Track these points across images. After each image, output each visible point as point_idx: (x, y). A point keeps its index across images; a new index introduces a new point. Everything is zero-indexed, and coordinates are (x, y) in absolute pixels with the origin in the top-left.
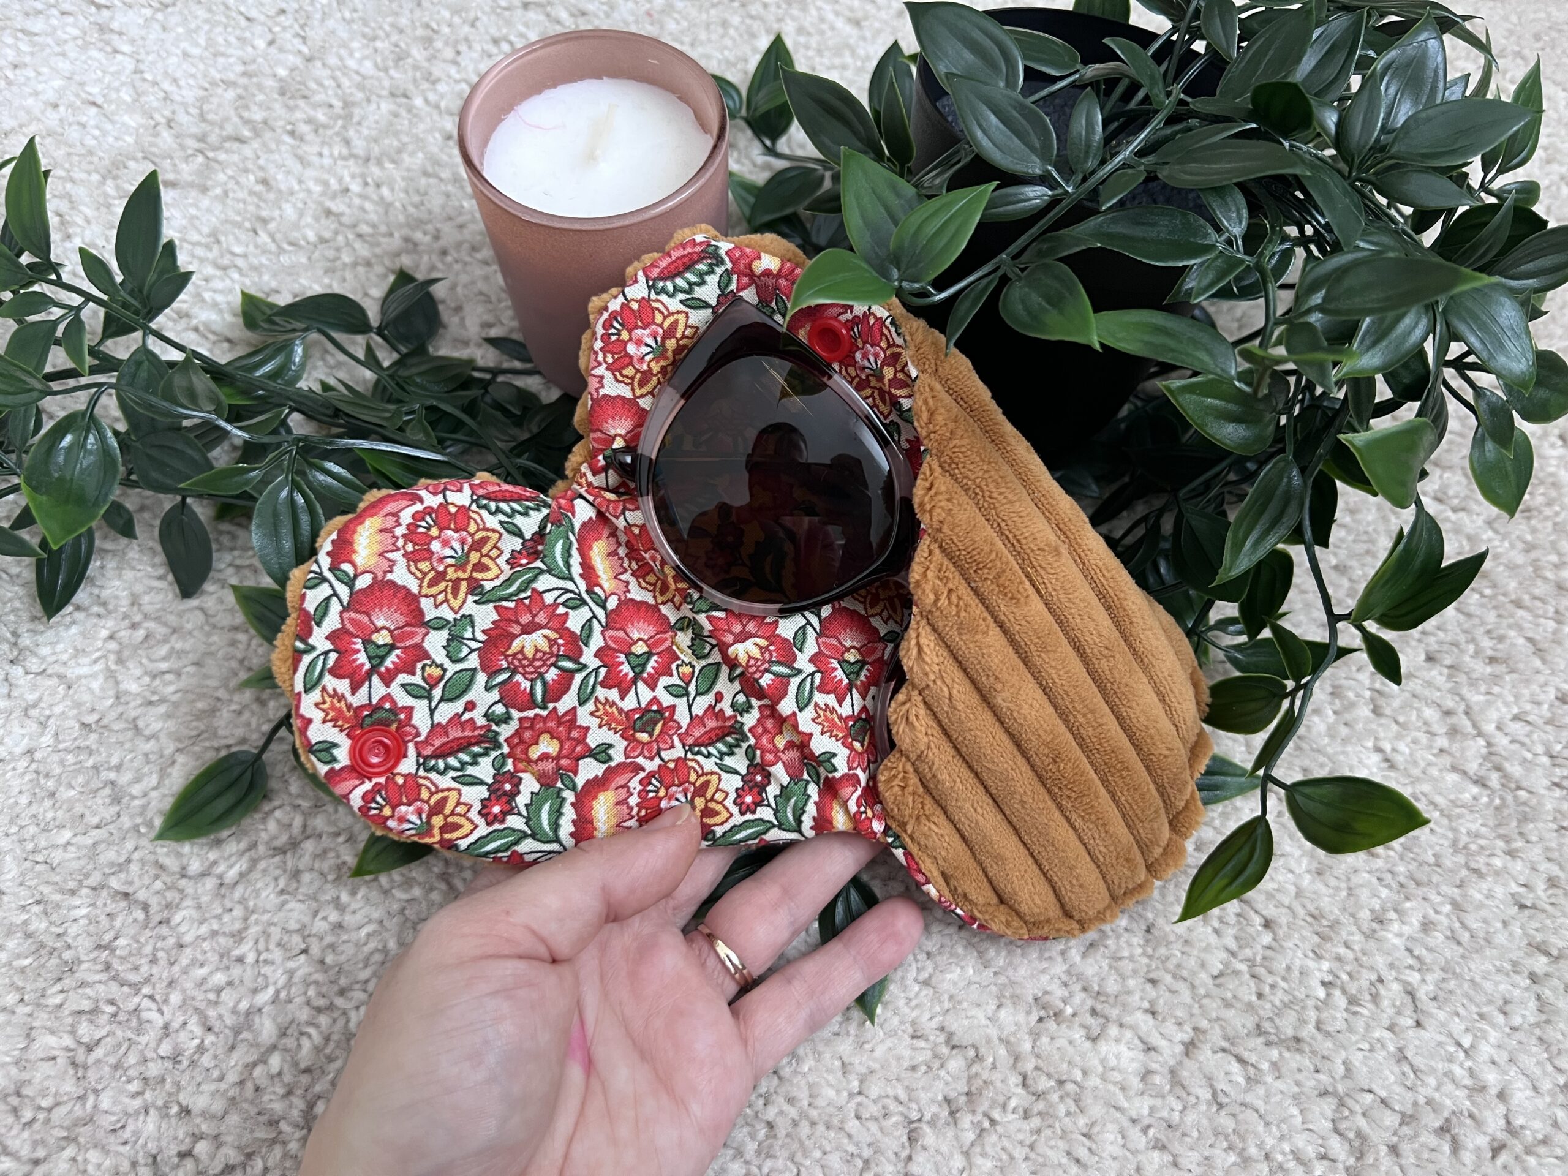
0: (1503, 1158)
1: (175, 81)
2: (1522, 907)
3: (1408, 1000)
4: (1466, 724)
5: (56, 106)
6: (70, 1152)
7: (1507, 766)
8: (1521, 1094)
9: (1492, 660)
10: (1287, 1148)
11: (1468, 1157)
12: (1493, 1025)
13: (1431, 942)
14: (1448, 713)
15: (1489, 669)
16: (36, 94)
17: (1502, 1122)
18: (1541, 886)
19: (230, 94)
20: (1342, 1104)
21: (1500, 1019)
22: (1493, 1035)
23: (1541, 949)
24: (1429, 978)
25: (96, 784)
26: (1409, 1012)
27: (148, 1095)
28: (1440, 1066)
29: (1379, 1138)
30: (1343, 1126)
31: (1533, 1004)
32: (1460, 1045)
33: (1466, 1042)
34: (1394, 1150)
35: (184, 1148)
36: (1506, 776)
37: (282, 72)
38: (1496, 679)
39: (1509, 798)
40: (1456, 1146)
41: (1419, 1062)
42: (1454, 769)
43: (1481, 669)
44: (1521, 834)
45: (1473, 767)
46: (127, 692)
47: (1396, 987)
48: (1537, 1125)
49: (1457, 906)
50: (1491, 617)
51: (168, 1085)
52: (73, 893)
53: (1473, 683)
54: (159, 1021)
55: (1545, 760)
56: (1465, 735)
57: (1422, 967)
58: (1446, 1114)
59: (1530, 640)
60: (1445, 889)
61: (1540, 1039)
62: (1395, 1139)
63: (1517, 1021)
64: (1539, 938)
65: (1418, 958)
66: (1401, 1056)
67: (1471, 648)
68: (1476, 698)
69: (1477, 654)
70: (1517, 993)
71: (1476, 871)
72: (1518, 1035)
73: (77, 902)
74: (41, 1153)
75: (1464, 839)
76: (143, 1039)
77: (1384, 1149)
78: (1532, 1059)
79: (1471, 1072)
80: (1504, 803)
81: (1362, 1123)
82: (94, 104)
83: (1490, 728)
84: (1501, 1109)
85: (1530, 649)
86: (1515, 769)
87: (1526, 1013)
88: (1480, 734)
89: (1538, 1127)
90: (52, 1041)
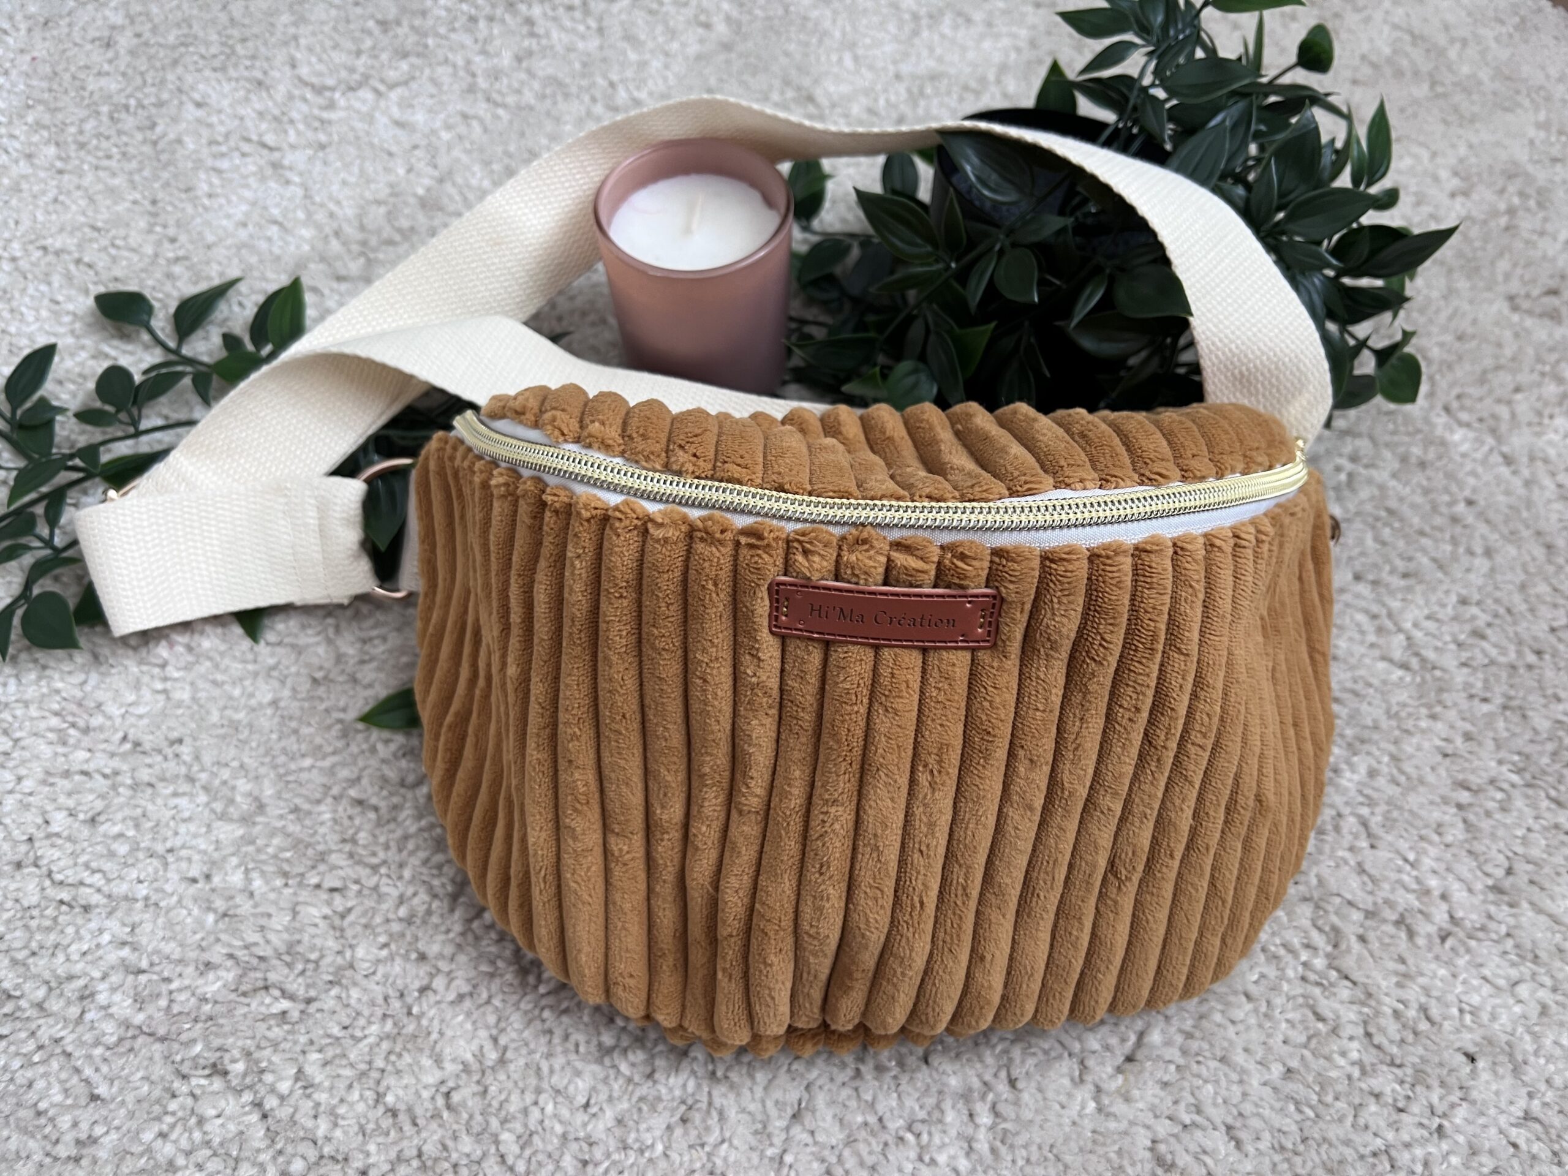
0: (1449, 942)
1: (338, 203)
2: (1446, 755)
3: (1362, 829)
4: (1389, 624)
5: (244, 225)
6: (334, 992)
7: (1424, 652)
8: (1459, 894)
9: (1405, 576)
10: (1278, 941)
11: (1421, 941)
12: (1430, 843)
13: (1376, 784)
14: (1375, 617)
15: (1403, 583)
16: (228, 216)
17: (1446, 916)
18: (1459, 741)
19: (382, 210)
20: (1318, 907)
21: (1436, 838)
22: (1433, 851)
23: (1465, 786)
24: (1378, 810)
25: (329, 721)
26: (1364, 835)
27: (393, 947)
28: (1393, 876)
29: (1350, 931)
30: (1320, 923)
31: (1461, 825)
32: (1406, 860)
33: (1411, 857)
34: (1362, 939)
35: (425, 982)
36: (1423, 660)
37: (420, 191)
38: (1409, 589)
39: (1428, 677)
40: (1411, 934)
41: (1373, 872)
42: (1383, 658)
43: (1397, 582)
44: (1439, 702)
45: (1397, 654)
46: (345, 655)
47: (1352, 820)
48: (1474, 917)
49: (1395, 759)
50: (1401, 544)
51: (408, 938)
52: (318, 802)
53: (1392, 593)
54: (395, 893)
55: (1453, 647)
56: (1389, 632)
57: (1371, 803)
58: (1400, 909)
59: (1434, 560)
60: (1383, 745)
61: (1470, 852)
62: (1361, 931)
63: (1449, 839)
64: (1461, 777)
65: (1367, 796)
66: (1361, 870)
67: (1387, 568)
68: (1395, 604)
69: (1392, 572)
70: (1447, 818)
71: (1407, 732)
72: (1453, 850)
73: (322, 808)
74: (312, 993)
75: (1395, 709)
76: (384, 906)
77: (1353, 939)
78: (1466, 867)
79: (1418, 880)
80: (1424, 681)
81: (1334, 919)
82: (275, 222)
83: (1408, 625)
84: (1444, 907)
85: (1434, 566)
86: (1431, 655)
87: (1456, 833)
88: (1400, 630)
89: (1474, 918)
90: (314, 911)
